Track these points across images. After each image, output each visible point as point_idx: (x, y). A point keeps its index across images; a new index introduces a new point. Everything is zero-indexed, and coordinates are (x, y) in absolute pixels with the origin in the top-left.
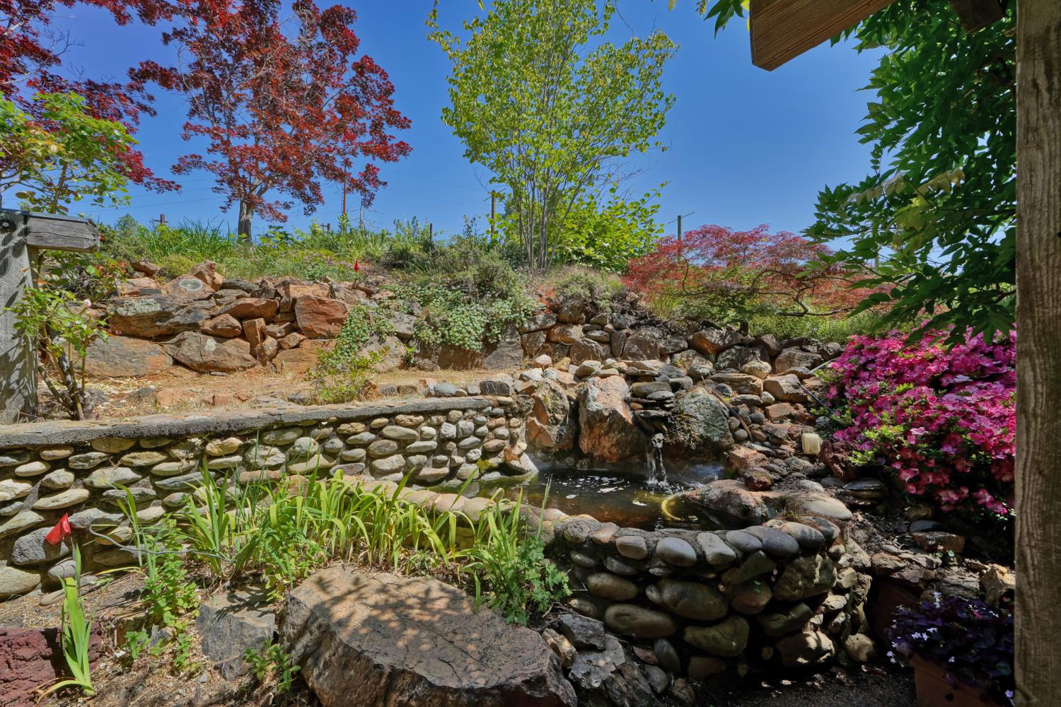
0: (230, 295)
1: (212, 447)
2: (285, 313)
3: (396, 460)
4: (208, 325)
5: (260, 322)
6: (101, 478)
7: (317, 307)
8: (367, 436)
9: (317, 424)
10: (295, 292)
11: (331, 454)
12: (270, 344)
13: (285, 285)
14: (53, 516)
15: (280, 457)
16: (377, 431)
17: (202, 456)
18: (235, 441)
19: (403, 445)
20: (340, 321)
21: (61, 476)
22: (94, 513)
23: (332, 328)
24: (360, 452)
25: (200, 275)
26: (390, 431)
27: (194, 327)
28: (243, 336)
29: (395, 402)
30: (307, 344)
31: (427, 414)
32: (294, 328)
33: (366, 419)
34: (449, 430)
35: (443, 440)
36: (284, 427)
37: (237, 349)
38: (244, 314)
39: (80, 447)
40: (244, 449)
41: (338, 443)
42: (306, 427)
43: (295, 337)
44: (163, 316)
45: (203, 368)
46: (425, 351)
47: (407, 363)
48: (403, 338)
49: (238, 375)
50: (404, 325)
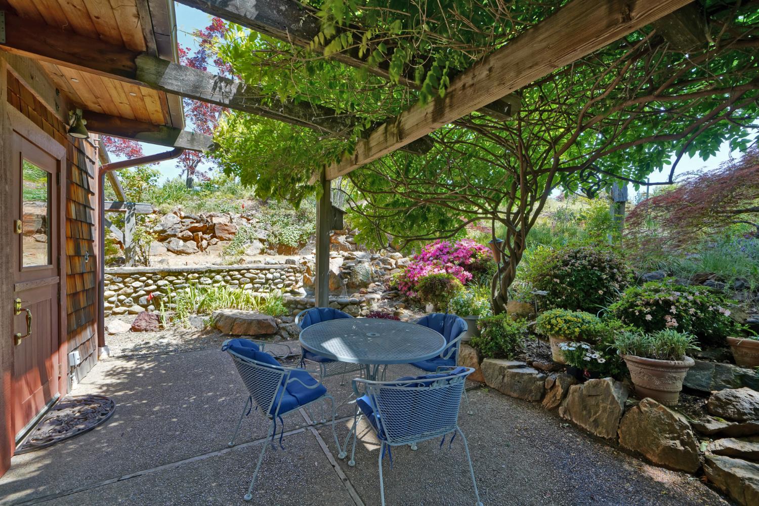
0: (188, 221)
1: (190, 276)
2: (210, 230)
3: (250, 285)
4: (180, 235)
5: (200, 234)
6: (160, 283)
7: (224, 228)
8: (239, 276)
9: (222, 271)
10: (215, 220)
11: (227, 282)
12: (204, 243)
13: (211, 216)
14: (148, 293)
15: (210, 281)
16: (243, 275)
17: (187, 279)
18: (196, 275)
19: (252, 280)
20: (234, 233)
21: (150, 282)
22: (158, 293)
23: (231, 236)
24: (236, 282)
25: (175, 213)
26: (247, 275)
27: (175, 236)
28: (193, 239)
29: (250, 266)
30: (220, 243)
31: (261, 270)
32: (214, 236)
33: (239, 271)
34: (270, 276)
35: (267, 280)
36: (211, 271)
37: (192, 244)
38: (194, 230)
39: (155, 274)
40: (199, 278)
41: (229, 278)
42: (218, 272)
43: (215, 240)
44: (164, 231)
45: (179, 253)
46: (271, 246)
47: (262, 252)
48: (261, 241)
49: (192, 255)
50: (262, 235)
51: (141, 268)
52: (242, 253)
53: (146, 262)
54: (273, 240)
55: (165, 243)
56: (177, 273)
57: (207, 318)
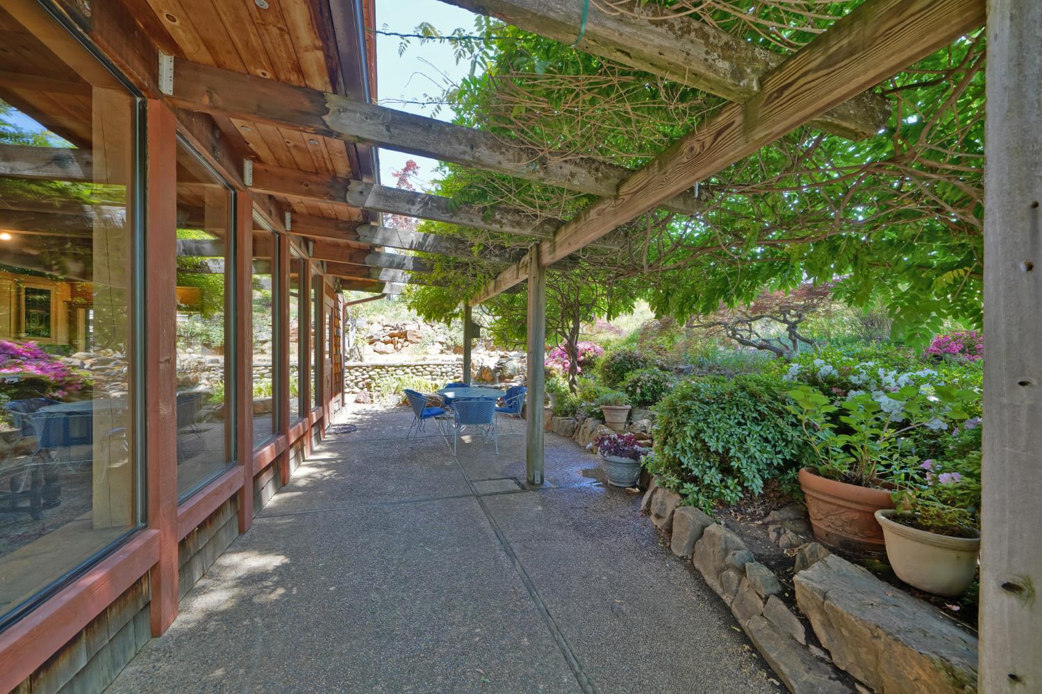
0: (388, 328)
1: (390, 369)
2: (404, 335)
3: (430, 377)
4: (382, 339)
5: (397, 338)
6: (371, 373)
7: (414, 333)
8: (422, 370)
9: (410, 366)
10: (407, 328)
11: (413, 373)
12: (399, 346)
13: (405, 324)
14: (364, 379)
15: (403, 373)
16: (425, 369)
17: (388, 371)
18: (394, 368)
19: (431, 373)
20: (420, 338)
21: (365, 372)
22: (369, 380)
23: (418, 340)
24: (420, 374)
25: (379, 323)
26: (428, 369)
27: (379, 340)
28: (392, 343)
29: (430, 363)
30: (410, 345)
31: (438, 365)
32: (406, 340)
33: (422, 366)
34: (444, 370)
35: (442, 373)
36: (403, 366)
37: (390, 346)
38: (392, 336)
39: (368, 367)
40: (395, 370)
41: (415, 371)
42: (408, 366)
43: (407, 343)
44: (371, 337)
45: (381, 353)
46: (448, 348)
47: (442, 352)
48: (441, 343)
49: (391, 355)
50: (442, 339)
51: (358, 363)
52: (427, 353)
53: (361, 360)
54: (450, 343)
55: (372, 346)
56: (381, 367)
57: (400, 397)
